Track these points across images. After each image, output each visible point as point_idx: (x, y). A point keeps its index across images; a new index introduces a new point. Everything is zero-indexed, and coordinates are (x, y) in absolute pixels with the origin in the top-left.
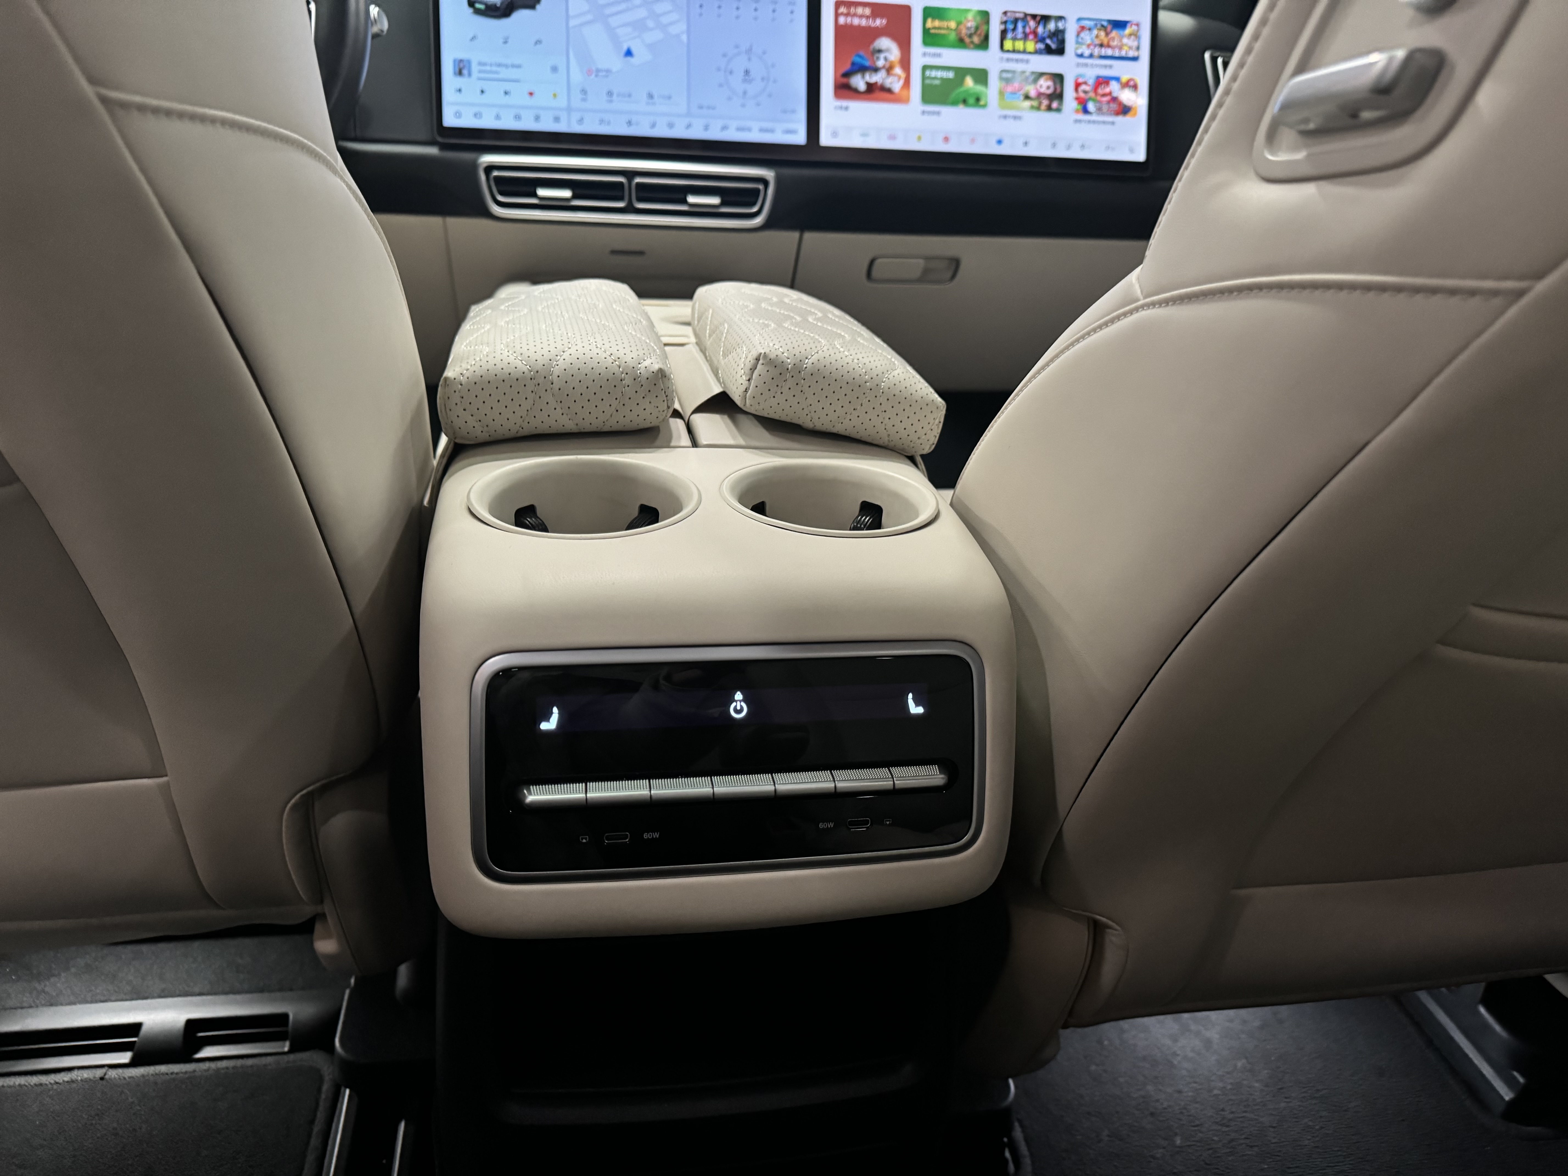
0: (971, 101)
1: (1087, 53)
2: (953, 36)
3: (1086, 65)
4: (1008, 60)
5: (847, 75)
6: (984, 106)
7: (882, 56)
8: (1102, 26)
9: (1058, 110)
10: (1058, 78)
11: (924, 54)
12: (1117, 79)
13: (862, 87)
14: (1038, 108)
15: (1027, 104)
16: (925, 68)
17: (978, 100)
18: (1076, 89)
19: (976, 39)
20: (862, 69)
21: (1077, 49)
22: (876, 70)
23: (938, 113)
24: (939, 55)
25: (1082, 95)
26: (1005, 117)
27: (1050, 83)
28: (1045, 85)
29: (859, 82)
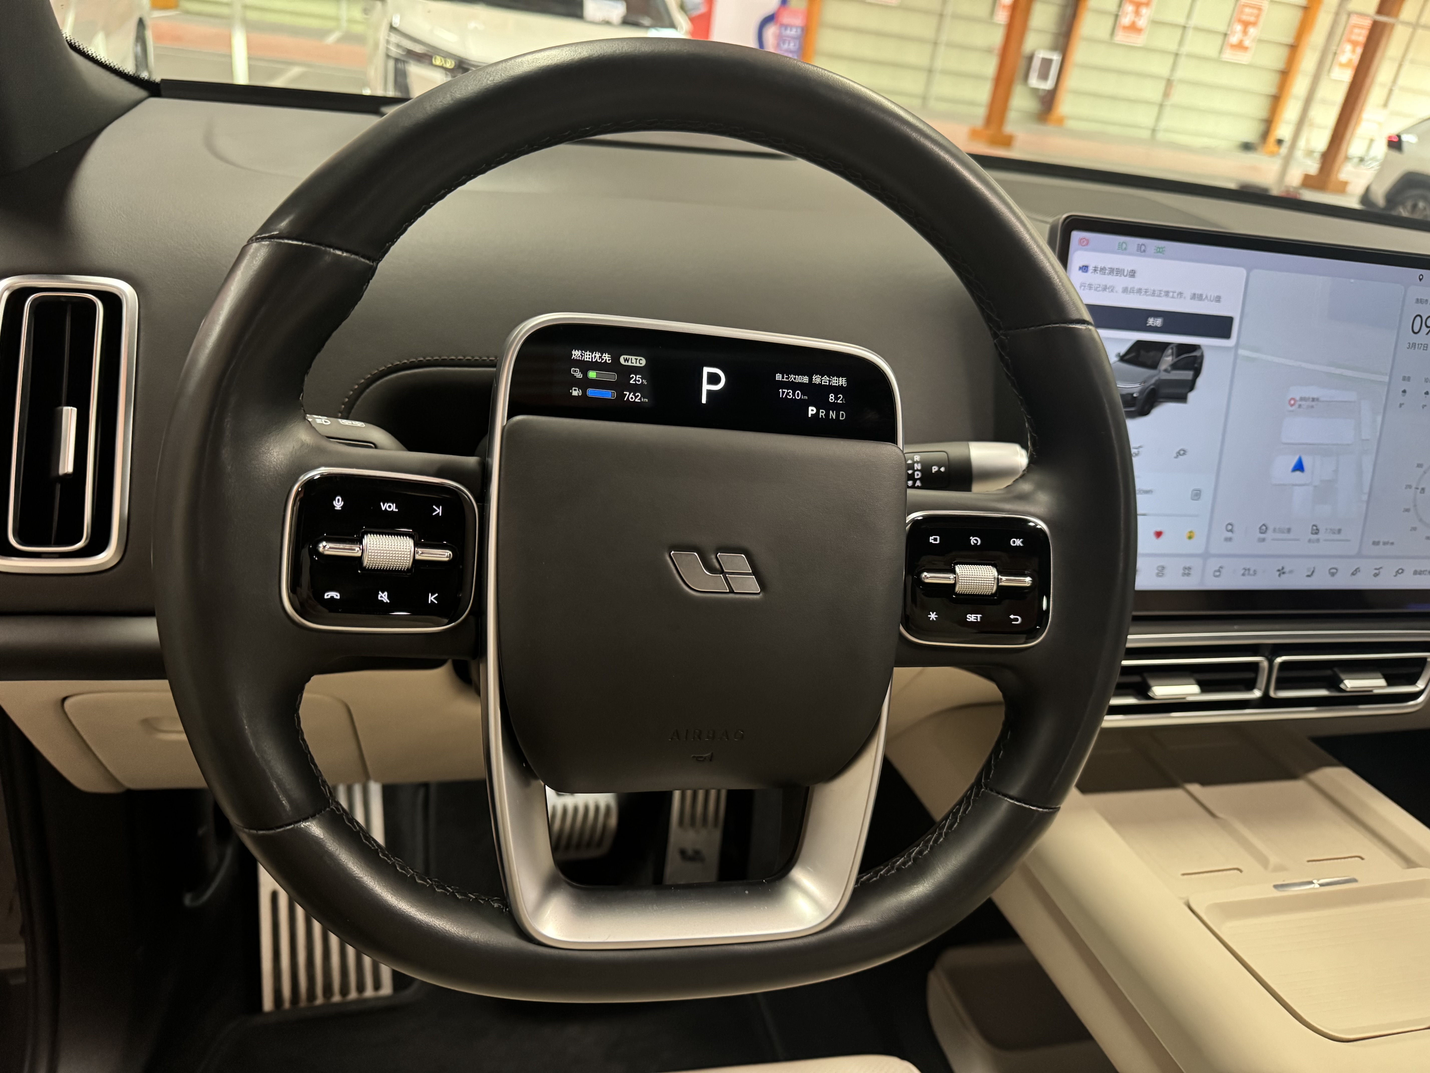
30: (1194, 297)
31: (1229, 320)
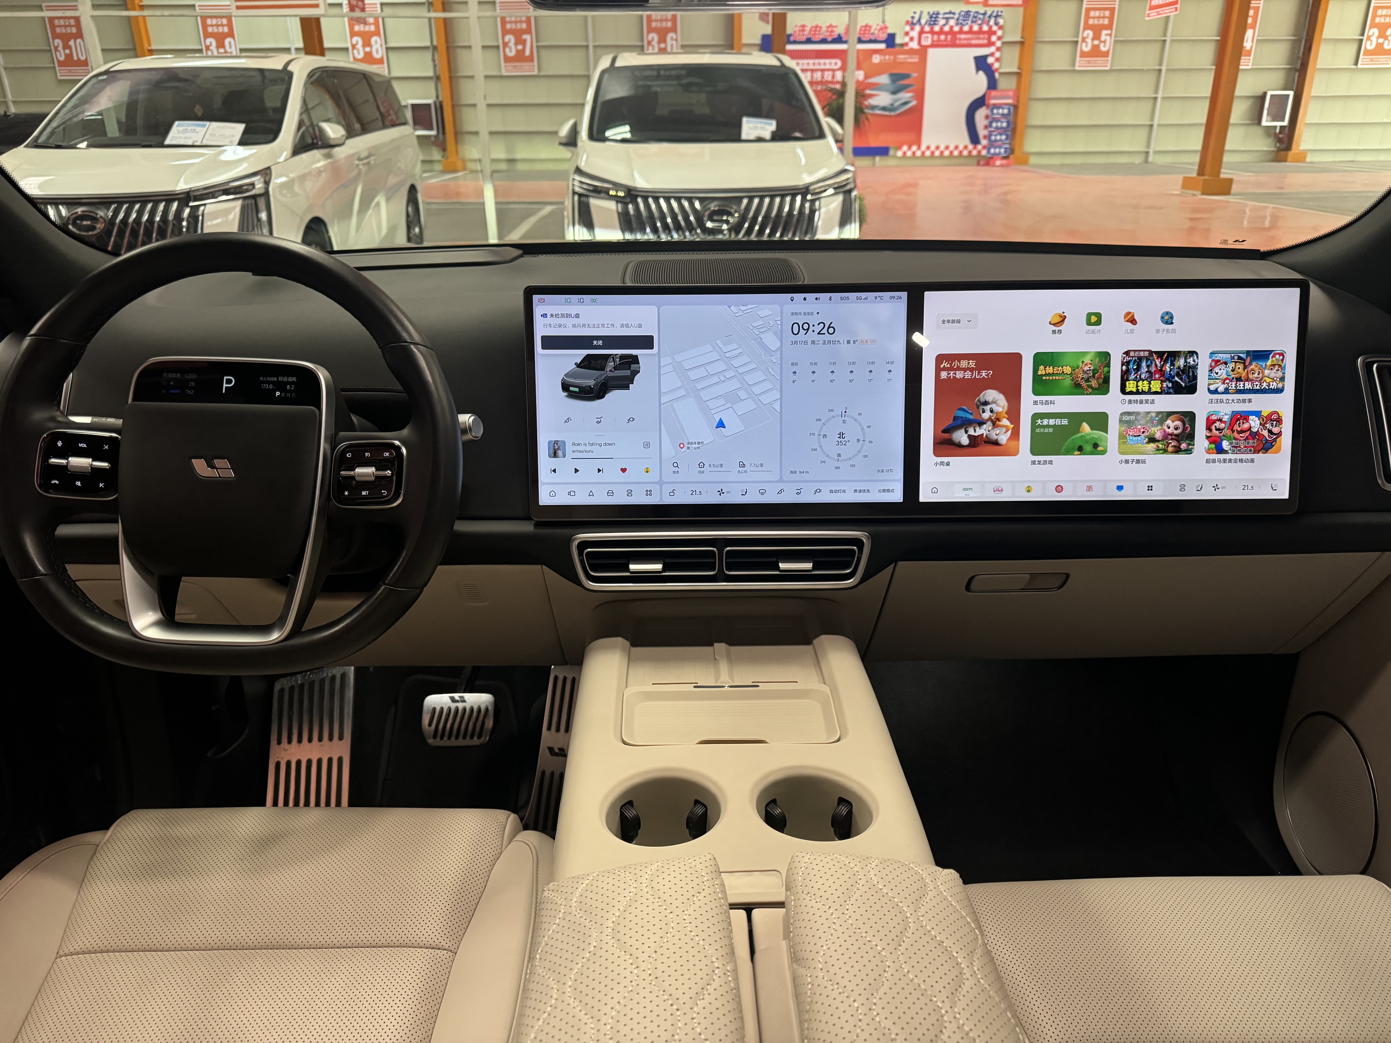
0: (1088, 448)
1: (1221, 388)
2: (1068, 382)
3: (1221, 401)
4: (1130, 402)
5: (949, 430)
6: (1103, 452)
7: (987, 408)
8: (1240, 358)
9: (1188, 451)
10: (1188, 418)
11: (1035, 403)
12: (1258, 414)
13: (965, 441)
14: (1165, 451)
15: (1152, 446)
16: (1036, 417)
17: (1096, 446)
18: (1209, 428)
19: (1094, 383)
20: (965, 424)
21: (1209, 385)
22: (981, 423)
23: (1051, 462)
24: (1052, 403)
25: (1215, 432)
26: (1127, 462)
27: (1178, 423)
28: (1172, 425)
29: (962, 437)
30: (622, 326)
31: (651, 338)
